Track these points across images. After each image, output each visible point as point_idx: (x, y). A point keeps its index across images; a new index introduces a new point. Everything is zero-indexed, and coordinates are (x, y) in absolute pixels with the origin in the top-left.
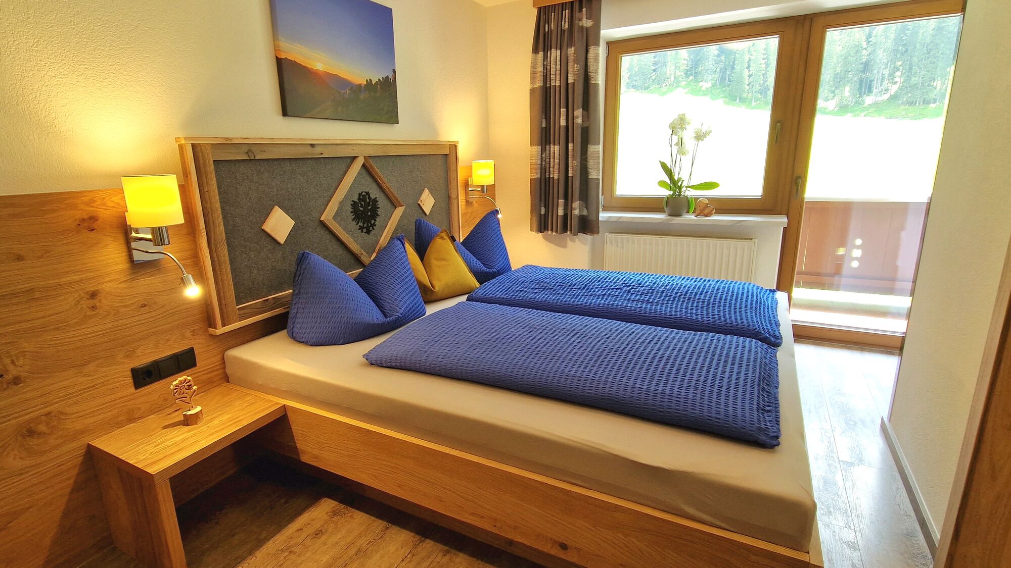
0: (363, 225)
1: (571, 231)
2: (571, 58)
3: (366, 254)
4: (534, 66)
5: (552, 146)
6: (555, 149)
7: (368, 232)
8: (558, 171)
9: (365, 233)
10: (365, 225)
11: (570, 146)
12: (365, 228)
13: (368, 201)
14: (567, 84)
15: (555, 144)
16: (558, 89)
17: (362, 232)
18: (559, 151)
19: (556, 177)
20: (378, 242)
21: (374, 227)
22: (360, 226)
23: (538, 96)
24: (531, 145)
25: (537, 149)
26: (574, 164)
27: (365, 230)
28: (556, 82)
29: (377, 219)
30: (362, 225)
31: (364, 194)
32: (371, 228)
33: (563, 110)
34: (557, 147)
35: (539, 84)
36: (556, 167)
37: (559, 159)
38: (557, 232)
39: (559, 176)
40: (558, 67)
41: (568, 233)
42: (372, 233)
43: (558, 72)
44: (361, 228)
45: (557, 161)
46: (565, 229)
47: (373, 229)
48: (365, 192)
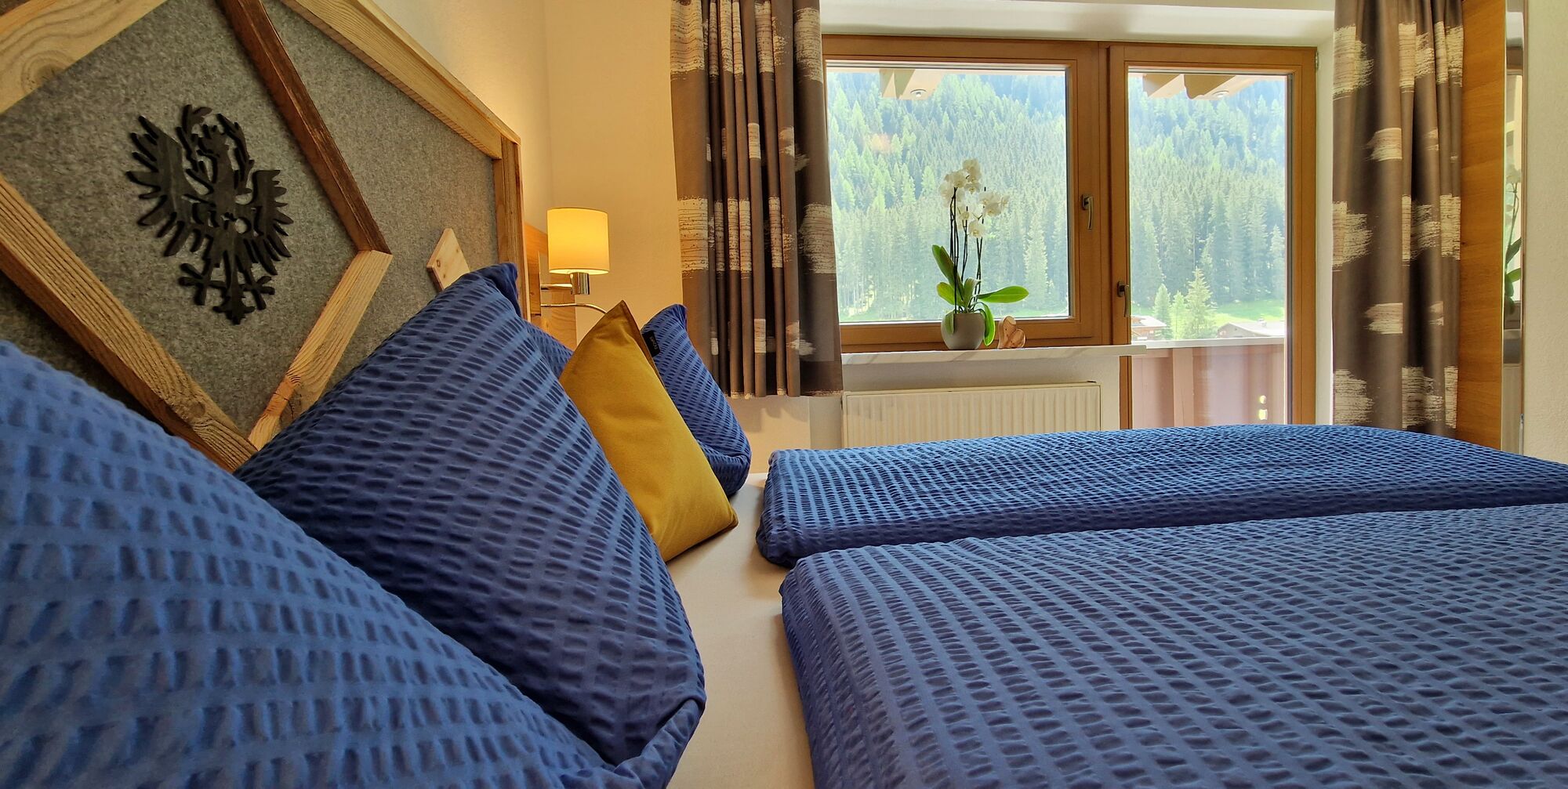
0: (207, 269)
1: (786, 386)
2: (764, 24)
3: (220, 413)
4: (678, 27)
5: (732, 203)
6: (741, 210)
7: (234, 313)
8: (749, 255)
9: (216, 309)
10: (218, 274)
11: (774, 203)
12: (214, 285)
13: (235, 166)
14: (759, 76)
15: (738, 198)
16: (739, 81)
17: (199, 300)
18: (751, 211)
19: (746, 268)
20: (282, 367)
21: (265, 297)
22: (185, 267)
23: (697, 93)
24: (683, 194)
25: (699, 205)
26: (783, 242)
27: (213, 297)
28: (734, 66)
29: (277, 266)
30: (198, 266)
31: (210, 120)
32: (248, 299)
33: (754, 126)
34: (744, 205)
35: (695, 63)
36: (745, 246)
37: (751, 231)
38: (753, 391)
39: (752, 266)
40: (738, 36)
41: (780, 392)
42: (255, 319)
43: (738, 47)
44: (195, 282)
45: (746, 233)
46: (771, 388)
47: (261, 306)
48: (220, 118)
